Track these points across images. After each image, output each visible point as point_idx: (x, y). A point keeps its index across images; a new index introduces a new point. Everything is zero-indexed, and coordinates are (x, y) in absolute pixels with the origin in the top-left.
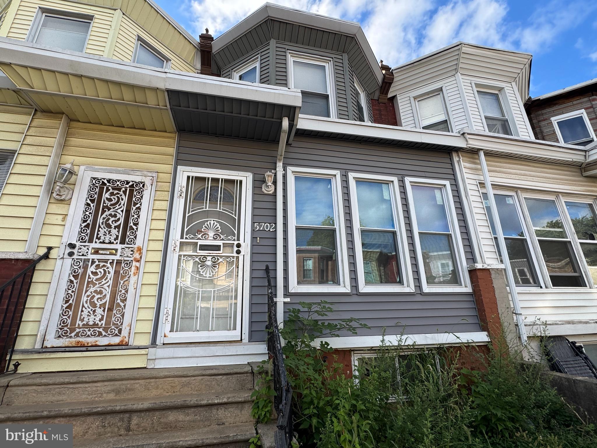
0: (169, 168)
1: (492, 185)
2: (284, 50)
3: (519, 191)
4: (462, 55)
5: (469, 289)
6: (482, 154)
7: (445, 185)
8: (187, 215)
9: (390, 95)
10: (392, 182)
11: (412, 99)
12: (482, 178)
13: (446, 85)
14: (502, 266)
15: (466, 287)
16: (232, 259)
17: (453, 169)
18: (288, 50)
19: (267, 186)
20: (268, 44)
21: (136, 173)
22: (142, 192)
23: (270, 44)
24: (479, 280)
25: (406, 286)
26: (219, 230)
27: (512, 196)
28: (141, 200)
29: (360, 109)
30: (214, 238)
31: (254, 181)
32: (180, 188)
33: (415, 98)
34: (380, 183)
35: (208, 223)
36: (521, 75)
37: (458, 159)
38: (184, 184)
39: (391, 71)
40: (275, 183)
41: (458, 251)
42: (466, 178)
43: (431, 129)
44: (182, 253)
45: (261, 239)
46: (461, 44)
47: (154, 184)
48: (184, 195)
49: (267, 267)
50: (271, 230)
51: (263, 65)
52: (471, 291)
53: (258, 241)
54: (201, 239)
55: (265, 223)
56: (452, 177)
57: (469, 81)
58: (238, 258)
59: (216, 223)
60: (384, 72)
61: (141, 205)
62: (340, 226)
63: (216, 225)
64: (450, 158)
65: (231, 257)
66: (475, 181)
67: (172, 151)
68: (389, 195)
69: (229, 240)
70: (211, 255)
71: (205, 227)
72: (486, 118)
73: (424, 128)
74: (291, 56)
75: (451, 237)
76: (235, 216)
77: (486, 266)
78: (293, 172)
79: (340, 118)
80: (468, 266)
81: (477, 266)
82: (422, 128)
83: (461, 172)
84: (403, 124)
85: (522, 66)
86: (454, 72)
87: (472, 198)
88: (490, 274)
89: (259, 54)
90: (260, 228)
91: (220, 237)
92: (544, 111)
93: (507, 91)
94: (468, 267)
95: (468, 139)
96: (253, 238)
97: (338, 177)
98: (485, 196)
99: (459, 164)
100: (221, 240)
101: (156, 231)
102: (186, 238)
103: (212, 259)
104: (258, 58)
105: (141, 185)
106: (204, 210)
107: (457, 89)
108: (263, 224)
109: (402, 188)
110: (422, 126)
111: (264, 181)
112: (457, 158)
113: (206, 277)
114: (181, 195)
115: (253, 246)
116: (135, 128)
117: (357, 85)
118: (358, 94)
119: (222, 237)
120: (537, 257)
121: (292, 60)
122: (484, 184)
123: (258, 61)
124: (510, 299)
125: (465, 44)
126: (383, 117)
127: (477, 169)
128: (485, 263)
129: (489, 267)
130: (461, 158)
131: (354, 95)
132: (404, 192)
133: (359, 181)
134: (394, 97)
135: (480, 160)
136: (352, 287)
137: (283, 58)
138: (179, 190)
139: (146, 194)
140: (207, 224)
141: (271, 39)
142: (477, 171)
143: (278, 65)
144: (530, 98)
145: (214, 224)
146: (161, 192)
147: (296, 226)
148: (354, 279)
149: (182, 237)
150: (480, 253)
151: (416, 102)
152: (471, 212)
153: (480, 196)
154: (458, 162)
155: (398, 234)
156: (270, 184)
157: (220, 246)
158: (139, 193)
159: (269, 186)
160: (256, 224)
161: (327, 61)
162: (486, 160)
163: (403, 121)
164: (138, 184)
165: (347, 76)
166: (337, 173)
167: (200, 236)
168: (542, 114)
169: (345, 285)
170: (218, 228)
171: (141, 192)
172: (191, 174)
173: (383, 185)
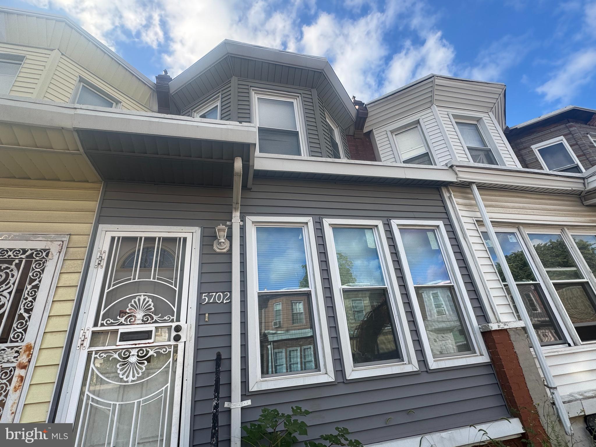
0: (88, 228)
1: (491, 222)
2: (246, 87)
3: (521, 227)
4: (436, 87)
5: (485, 359)
6: (475, 187)
7: (438, 227)
8: (106, 291)
9: (366, 130)
10: (377, 226)
11: (389, 133)
12: (478, 215)
13: (423, 117)
14: (521, 324)
15: (481, 355)
16: (168, 350)
17: (445, 207)
18: (251, 87)
19: (220, 243)
20: (230, 82)
21: (39, 237)
22: (44, 263)
23: (231, 81)
24: (497, 345)
25: (407, 363)
26: (151, 309)
27: (514, 233)
28: (40, 274)
29: (334, 145)
30: (143, 320)
31: (203, 237)
32: (99, 254)
33: (392, 132)
34: (362, 228)
35: (137, 300)
36: (496, 105)
37: (449, 195)
38: (106, 247)
39: (364, 106)
40: (229, 237)
41: (465, 307)
42: (461, 217)
43: (413, 162)
44: (93, 349)
45: (211, 316)
46: (433, 76)
47: (64, 250)
48: (104, 263)
49: (219, 355)
50: (225, 302)
51: (224, 104)
52: (489, 361)
53: (207, 319)
54: (124, 325)
55: (217, 293)
56: (444, 216)
57: (446, 113)
58: (176, 347)
59: (147, 299)
60: (357, 107)
61: (40, 281)
62: (315, 288)
63: (148, 302)
64: (440, 194)
65: (166, 347)
66: (471, 218)
67: (94, 205)
68: (374, 243)
69: (165, 321)
70: (137, 346)
71: (132, 305)
72: (469, 149)
73: (405, 162)
74: (255, 93)
75: (454, 289)
76: (176, 286)
77: (502, 326)
78: (253, 222)
79: (312, 156)
80: (480, 326)
81: (492, 327)
82: (402, 162)
83: (454, 209)
84: (383, 159)
85: (496, 96)
86: (429, 105)
87: (471, 240)
88: (509, 336)
89: (220, 92)
90: (209, 300)
91: (153, 319)
92: (523, 140)
93: (485, 121)
94: (480, 328)
95: (458, 173)
96: (200, 315)
97: (311, 225)
98: (485, 235)
99: (450, 201)
100: (153, 323)
101: (58, 319)
102: (102, 325)
103: (138, 352)
104: (219, 96)
105: (44, 254)
106: (132, 281)
107: (434, 120)
108: (214, 294)
109: (389, 232)
110: (402, 160)
111: (215, 237)
112: (447, 194)
113: (127, 382)
114: (99, 264)
115: (198, 326)
116: (44, 179)
117: (329, 120)
118: (331, 130)
119: (155, 317)
120: (557, 306)
121: (256, 97)
122: (482, 221)
123: (219, 100)
124: (538, 366)
125: (437, 77)
126: (360, 153)
127: (471, 205)
128: (500, 322)
129: (506, 327)
130: (452, 194)
131: (327, 131)
132: (391, 239)
133: (336, 228)
134: (371, 132)
135: (473, 195)
136: (336, 372)
137: (247, 95)
138: (98, 257)
139: (50, 266)
140: (135, 302)
141: (232, 77)
142: (472, 207)
143: (240, 103)
144: (507, 128)
145: (144, 300)
146: (73, 261)
147: (258, 293)
148: (338, 361)
149: (96, 325)
150: (492, 308)
151: (394, 136)
152: (473, 256)
153: (480, 237)
154: (449, 199)
155: (390, 291)
156: (223, 241)
157: (151, 331)
158: (40, 264)
159: (222, 244)
160: (204, 295)
161: (295, 97)
162: (481, 195)
163: (382, 156)
164: (39, 252)
165: (318, 112)
166: (309, 220)
167: (122, 320)
168: (522, 143)
169: (326, 371)
170: (150, 305)
171: (42, 264)
172: (116, 234)
173: (366, 231)
